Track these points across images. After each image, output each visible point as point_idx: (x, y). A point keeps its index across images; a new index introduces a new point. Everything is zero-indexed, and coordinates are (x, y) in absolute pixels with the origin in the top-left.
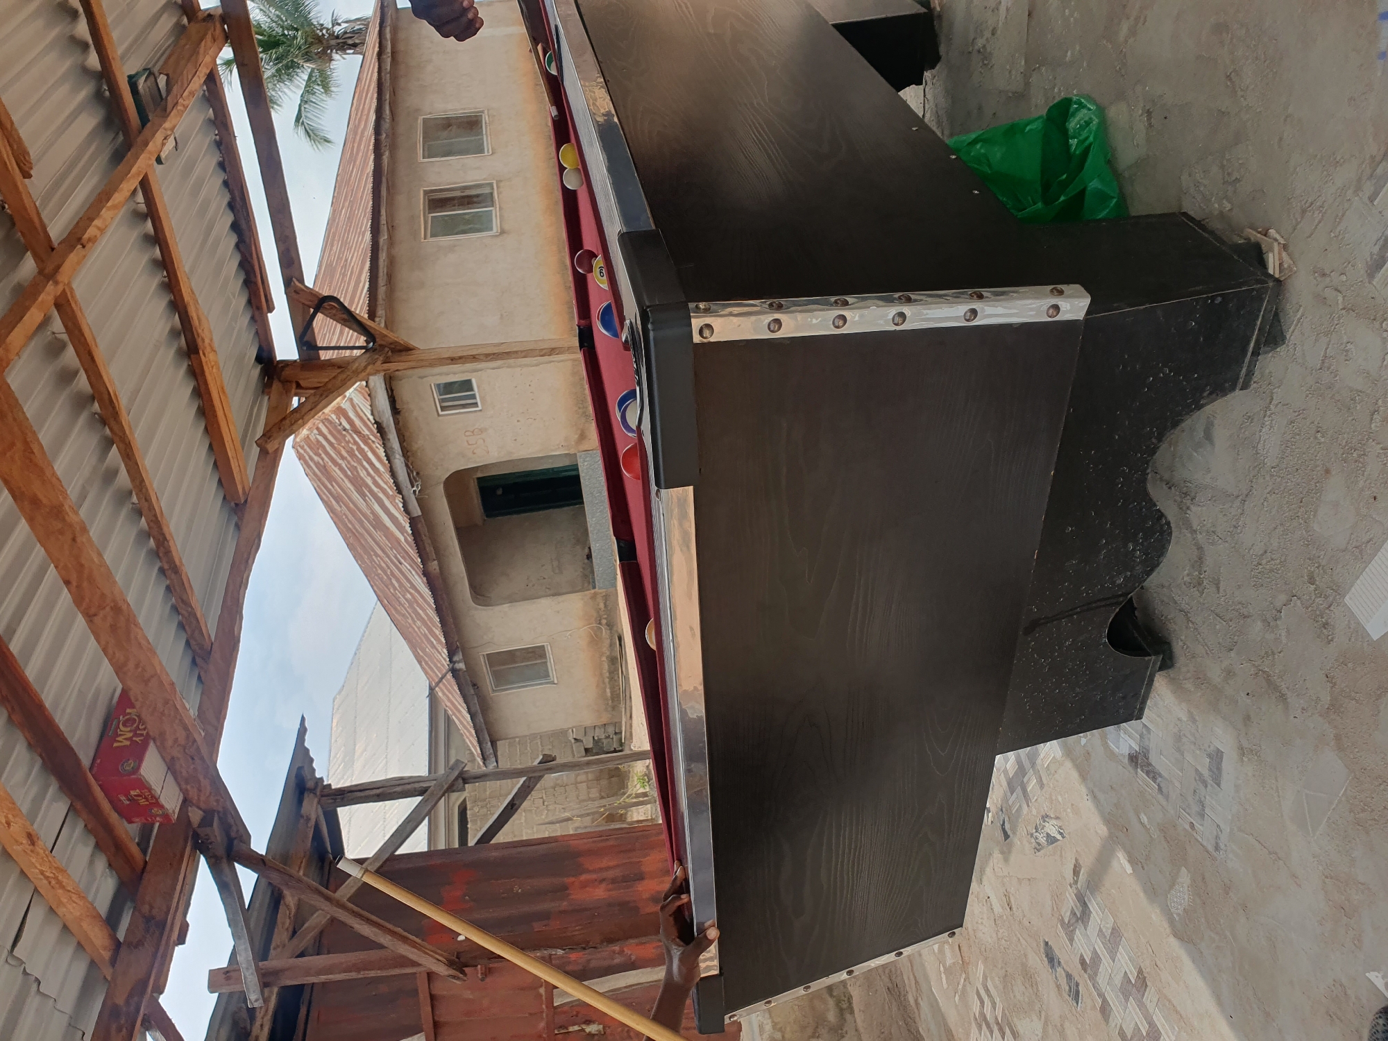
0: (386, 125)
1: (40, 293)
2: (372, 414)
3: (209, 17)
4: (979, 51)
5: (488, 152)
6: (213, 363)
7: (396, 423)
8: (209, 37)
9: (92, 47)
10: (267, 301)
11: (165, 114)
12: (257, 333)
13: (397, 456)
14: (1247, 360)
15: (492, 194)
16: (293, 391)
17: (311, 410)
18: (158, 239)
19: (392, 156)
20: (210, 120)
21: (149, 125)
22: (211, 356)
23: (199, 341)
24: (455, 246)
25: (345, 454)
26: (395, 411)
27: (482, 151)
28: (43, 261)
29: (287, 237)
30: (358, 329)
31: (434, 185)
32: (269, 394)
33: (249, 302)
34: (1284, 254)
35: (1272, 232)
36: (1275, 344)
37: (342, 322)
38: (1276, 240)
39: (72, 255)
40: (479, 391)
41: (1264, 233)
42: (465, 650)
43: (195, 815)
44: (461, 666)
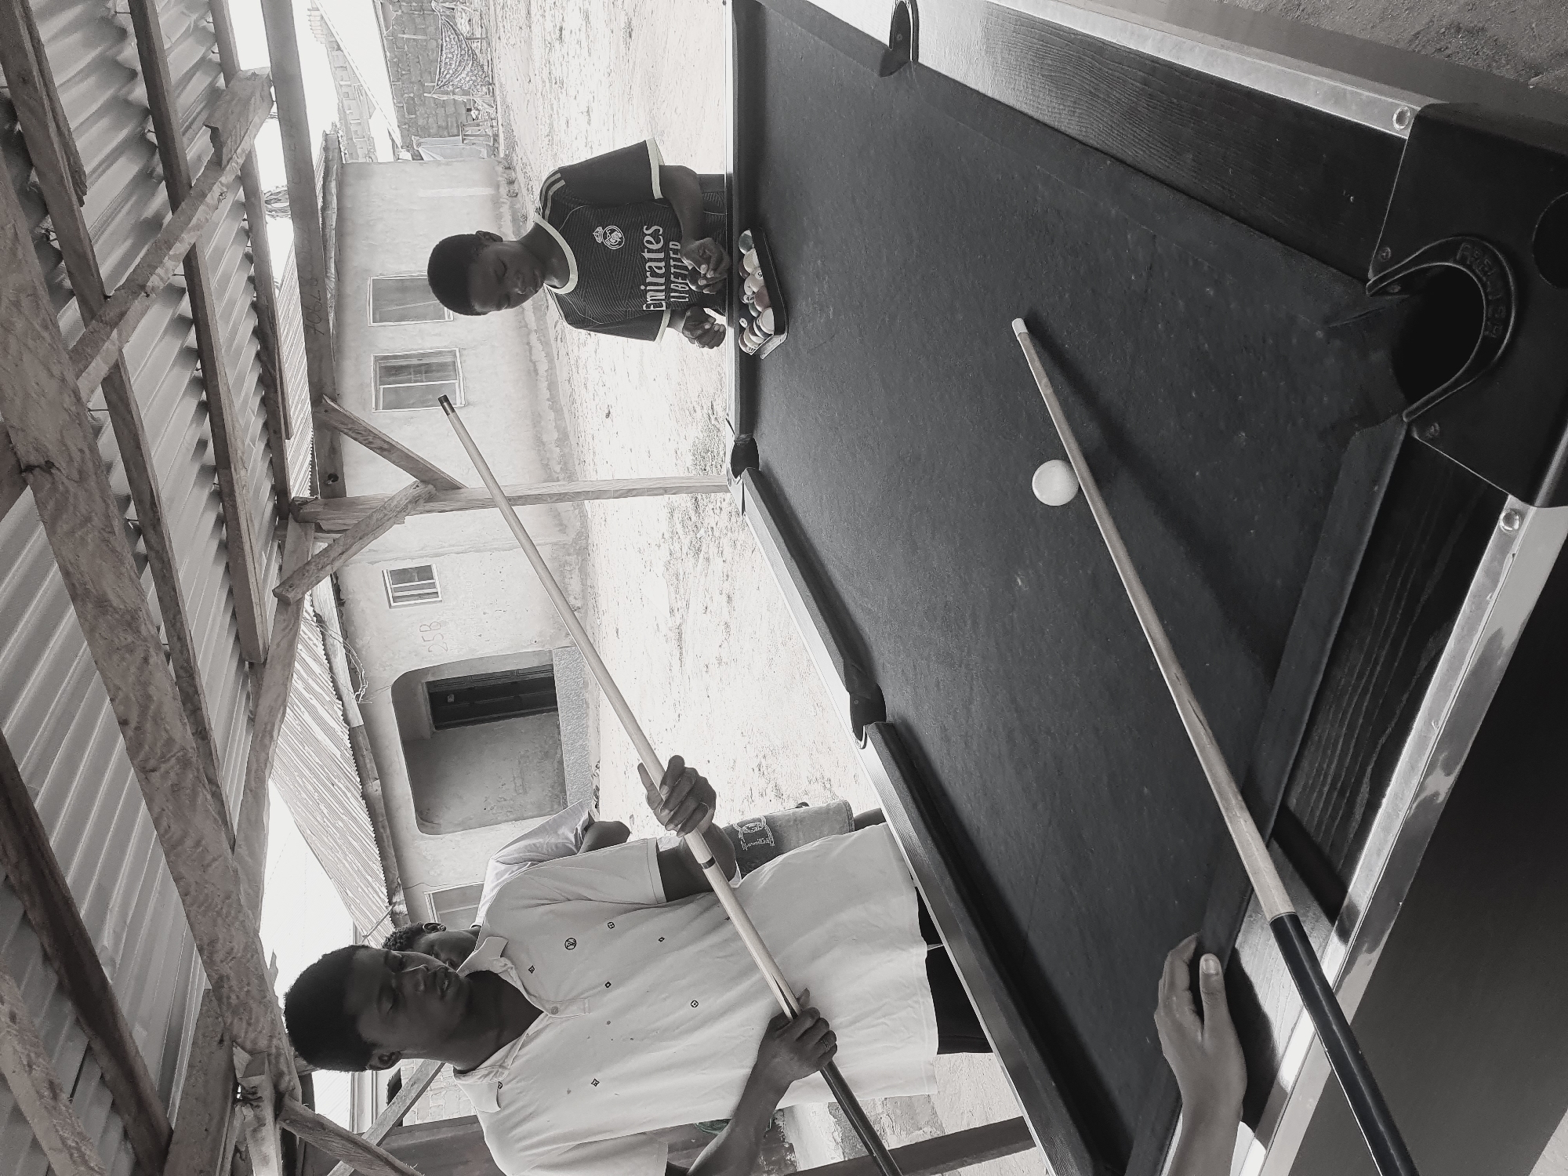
2: (312, 606)
3: (254, 76)
6: (243, 483)
7: (340, 615)
8: (258, 95)
10: (286, 425)
12: (271, 462)
13: (339, 655)
15: (454, 363)
16: (314, 533)
18: (197, 322)
20: (240, 203)
22: (243, 473)
23: (231, 451)
24: (412, 418)
26: (340, 602)
27: (441, 317)
28: (92, 311)
31: (387, 351)
32: (281, 539)
33: (266, 425)
40: (440, 580)
42: (406, 889)
43: (241, 1058)
44: (402, 908)
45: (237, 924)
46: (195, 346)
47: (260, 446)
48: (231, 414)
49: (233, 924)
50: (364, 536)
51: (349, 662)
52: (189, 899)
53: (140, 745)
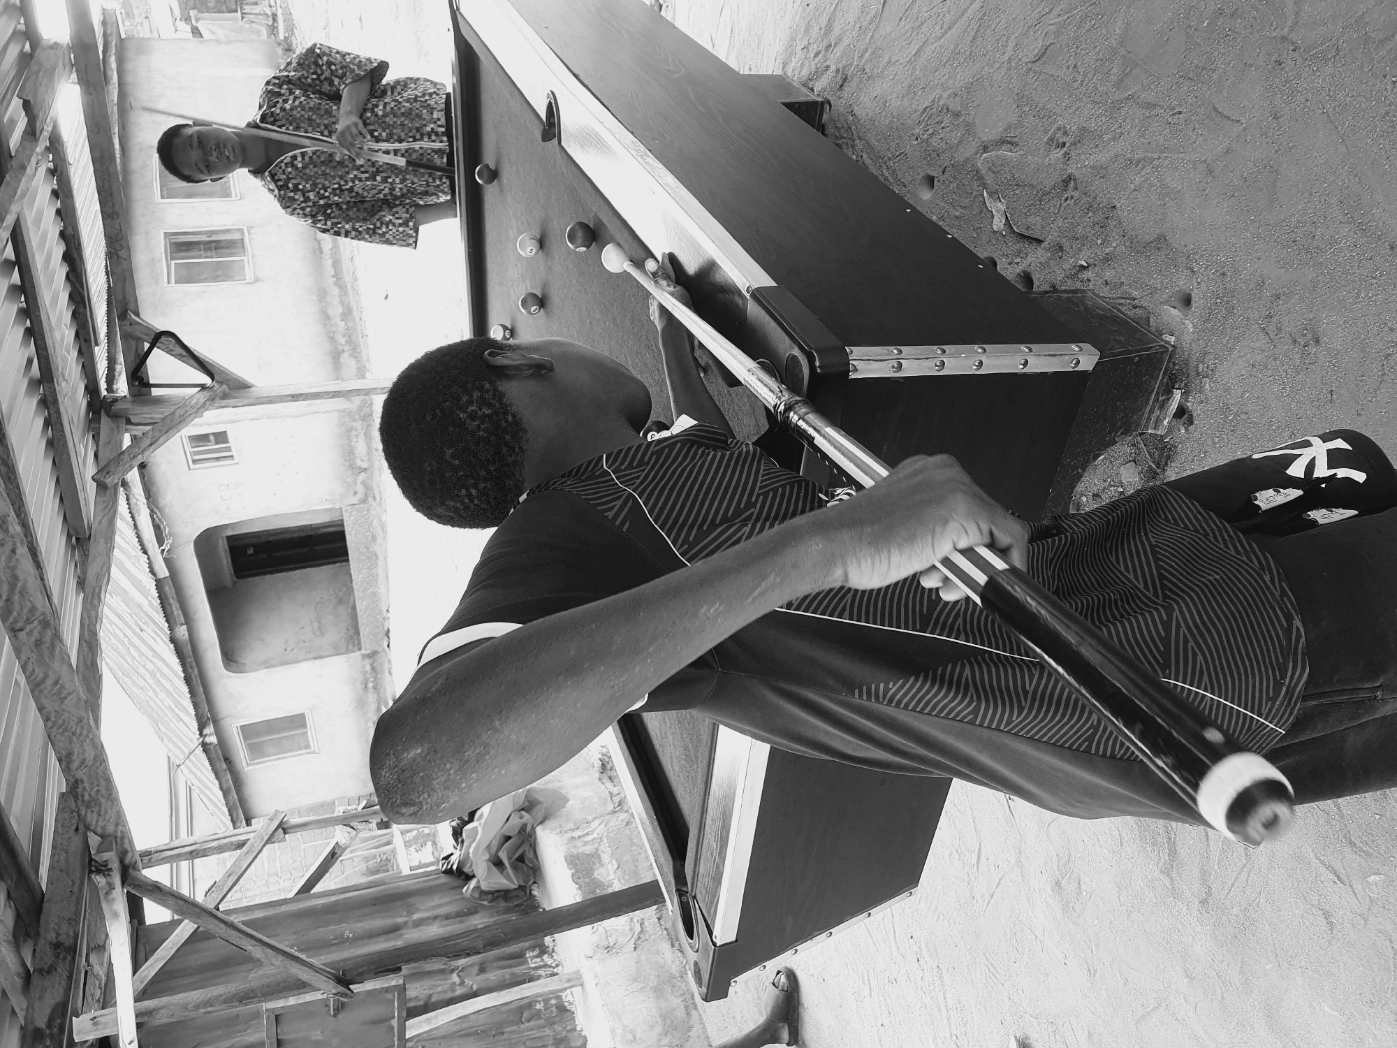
6: (65, 393)
10: (93, 332)
15: (242, 240)
16: (124, 427)
18: (19, 263)
22: (64, 384)
23: (53, 369)
24: (203, 292)
30: (196, 365)
31: (176, 228)
33: (77, 335)
37: (178, 357)
40: (235, 444)
42: (216, 722)
43: (94, 840)
44: (212, 739)
45: (88, 741)
46: (19, 282)
47: (74, 353)
48: (52, 338)
49: (85, 741)
50: (169, 429)
51: (153, 520)
52: (50, 724)
53: (10, 612)
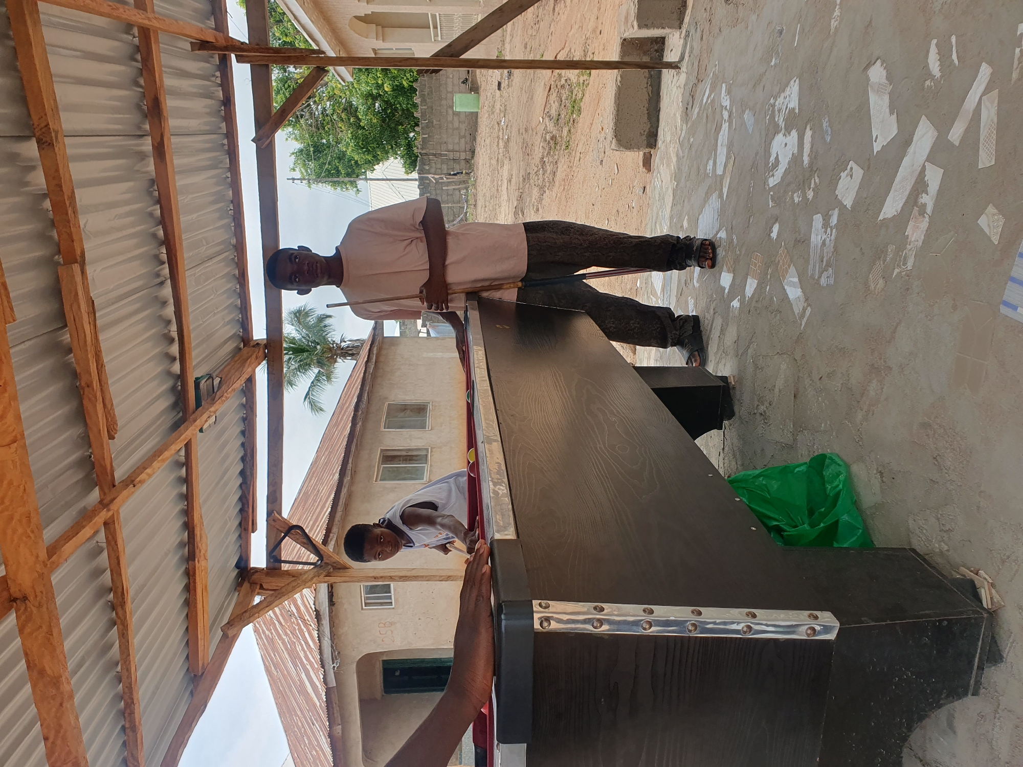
0: (363, 405)
1: (95, 517)
2: (314, 604)
3: (257, 344)
4: (761, 414)
5: (428, 428)
6: (203, 568)
7: (331, 612)
8: (254, 356)
9: (178, 360)
10: (253, 524)
11: (213, 401)
12: (241, 546)
13: (326, 639)
14: (974, 673)
15: (427, 455)
16: (257, 590)
17: (267, 607)
18: (187, 480)
19: (363, 425)
20: (242, 404)
21: (200, 408)
22: (203, 563)
23: (197, 551)
24: (395, 488)
25: (289, 632)
26: (332, 603)
27: (425, 428)
28: (105, 494)
29: (276, 482)
30: (312, 550)
31: (389, 446)
32: (239, 591)
33: (240, 524)
34: (993, 591)
35: (981, 572)
36: (996, 662)
37: (302, 544)
38: (985, 579)
39: (125, 491)
40: (394, 594)
41: (975, 572)
46: (185, 492)
